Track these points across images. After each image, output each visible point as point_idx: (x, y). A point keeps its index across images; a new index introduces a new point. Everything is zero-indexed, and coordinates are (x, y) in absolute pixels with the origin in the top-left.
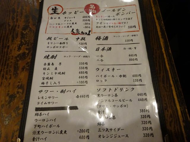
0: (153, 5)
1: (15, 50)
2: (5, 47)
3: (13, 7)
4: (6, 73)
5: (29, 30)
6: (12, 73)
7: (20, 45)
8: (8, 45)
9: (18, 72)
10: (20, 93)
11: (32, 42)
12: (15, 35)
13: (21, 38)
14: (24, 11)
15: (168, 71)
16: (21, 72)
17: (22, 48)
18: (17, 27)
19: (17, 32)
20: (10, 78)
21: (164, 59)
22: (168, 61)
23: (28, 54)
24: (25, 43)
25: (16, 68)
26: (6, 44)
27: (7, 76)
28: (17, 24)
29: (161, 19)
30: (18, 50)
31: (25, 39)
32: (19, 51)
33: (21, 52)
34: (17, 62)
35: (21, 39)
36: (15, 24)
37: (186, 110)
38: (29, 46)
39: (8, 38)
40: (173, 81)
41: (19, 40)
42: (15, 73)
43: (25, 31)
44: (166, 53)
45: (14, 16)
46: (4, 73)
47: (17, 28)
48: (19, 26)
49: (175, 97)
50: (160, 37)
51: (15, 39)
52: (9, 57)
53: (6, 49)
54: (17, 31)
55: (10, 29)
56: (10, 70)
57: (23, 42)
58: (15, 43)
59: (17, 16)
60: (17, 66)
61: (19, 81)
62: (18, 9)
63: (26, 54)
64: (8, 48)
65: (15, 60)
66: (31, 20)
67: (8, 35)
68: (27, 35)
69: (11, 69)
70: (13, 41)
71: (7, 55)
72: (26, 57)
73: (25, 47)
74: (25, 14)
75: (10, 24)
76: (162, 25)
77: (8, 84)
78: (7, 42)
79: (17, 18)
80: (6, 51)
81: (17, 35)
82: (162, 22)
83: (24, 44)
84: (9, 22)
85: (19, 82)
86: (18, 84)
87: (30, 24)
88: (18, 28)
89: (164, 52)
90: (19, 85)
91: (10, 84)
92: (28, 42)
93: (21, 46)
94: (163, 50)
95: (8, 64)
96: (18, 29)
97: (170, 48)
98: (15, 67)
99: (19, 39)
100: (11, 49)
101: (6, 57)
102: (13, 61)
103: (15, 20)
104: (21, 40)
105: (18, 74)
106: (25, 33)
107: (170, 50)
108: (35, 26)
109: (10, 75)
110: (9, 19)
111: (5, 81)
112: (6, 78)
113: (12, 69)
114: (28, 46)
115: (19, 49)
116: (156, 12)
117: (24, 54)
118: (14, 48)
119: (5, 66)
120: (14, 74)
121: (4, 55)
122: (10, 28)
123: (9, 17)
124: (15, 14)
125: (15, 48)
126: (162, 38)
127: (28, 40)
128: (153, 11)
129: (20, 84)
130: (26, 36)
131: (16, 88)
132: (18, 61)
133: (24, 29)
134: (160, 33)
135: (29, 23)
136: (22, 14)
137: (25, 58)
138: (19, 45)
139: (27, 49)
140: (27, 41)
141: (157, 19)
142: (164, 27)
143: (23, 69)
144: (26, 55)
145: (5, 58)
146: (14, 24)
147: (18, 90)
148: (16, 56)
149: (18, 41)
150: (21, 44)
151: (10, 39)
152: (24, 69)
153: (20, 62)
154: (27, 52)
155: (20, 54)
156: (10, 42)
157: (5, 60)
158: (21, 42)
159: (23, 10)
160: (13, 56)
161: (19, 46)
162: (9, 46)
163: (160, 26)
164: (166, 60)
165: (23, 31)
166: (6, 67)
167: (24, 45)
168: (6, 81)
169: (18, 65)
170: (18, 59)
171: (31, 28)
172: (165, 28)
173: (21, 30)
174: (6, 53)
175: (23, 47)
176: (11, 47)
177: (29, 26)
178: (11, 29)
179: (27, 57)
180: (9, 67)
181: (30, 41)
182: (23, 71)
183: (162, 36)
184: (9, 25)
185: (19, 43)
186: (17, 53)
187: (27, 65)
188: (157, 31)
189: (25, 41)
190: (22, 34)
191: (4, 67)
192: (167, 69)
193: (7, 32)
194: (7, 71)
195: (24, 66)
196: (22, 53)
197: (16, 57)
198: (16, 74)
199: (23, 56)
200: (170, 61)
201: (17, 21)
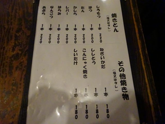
0: (132, 8)
1: (9, 50)
2: (1, 48)
5: (21, 32)
6: (7, 72)
8: (4, 46)
9: (13, 71)
10: (15, 89)
12: (10, 38)
13: (15, 40)
14: (17, 15)
15: (144, 70)
16: (15, 71)
17: (16, 49)
18: (11, 29)
19: (11, 34)
20: (6, 77)
21: (141, 59)
22: (144, 61)
23: (21, 54)
24: (18, 45)
25: (11, 68)
26: (2, 46)
27: (3, 74)
28: (12, 27)
29: (140, 21)
30: (12, 51)
31: (19, 41)
32: (13, 52)
33: (15, 52)
35: (14, 41)
37: (159, 106)
38: (22, 47)
39: (4, 40)
40: (148, 79)
42: (10, 72)
43: (18, 34)
44: (142, 54)
45: (8, 19)
47: (11, 31)
48: (13, 28)
49: (150, 95)
50: (138, 38)
51: (10, 40)
52: (5, 57)
53: (2, 50)
56: (6, 69)
57: (17, 43)
58: (10, 45)
59: (11, 19)
60: (11, 66)
61: (13, 79)
62: (12, 13)
63: (19, 54)
64: (4, 50)
65: (10, 61)
66: (23, 23)
67: (3, 37)
68: (20, 37)
70: (8, 43)
73: (19, 48)
74: (18, 17)
75: (5, 27)
76: (140, 27)
79: (12, 21)
80: (2, 52)
81: (11, 37)
82: (141, 24)
84: (4, 25)
85: (13, 80)
86: (13, 82)
87: (22, 27)
88: (13, 30)
90: (13, 83)
91: (5, 82)
92: (21, 43)
93: (15, 48)
94: (140, 51)
95: (4, 63)
97: (146, 49)
99: (13, 41)
101: (3, 58)
102: (8, 61)
103: (9, 23)
106: (18, 35)
107: (147, 51)
108: (27, 29)
109: (6, 74)
110: (5, 22)
111: (2, 79)
112: (2, 77)
113: (7, 69)
114: (21, 47)
115: (13, 50)
116: (135, 15)
117: (17, 54)
122: (6, 30)
123: (5, 20)
124: (10, 18)
125: (10, 49)
126: (140, 39)
127: (21, 41)
128: (132, 14)
129: (14, 82)
130: (19, 38)
131: (11, 85)
132: (12, 61)
133: (18, 31)
134: (138, 35)
135: (22, 26)
136: (15, 17)
138: (13, 46)
139: (20, 50)
140: (20, 42)
141: (136, 21)
142: (142, 29)
143: (17, 68)
144: (20, 56)
146: (9, 27)
147: (12, 87)
148: (11, 56)
149: (12, 43)
150: (15, 46)
151: (6, 41)
153: (14, 62)
154: (20, 52)
155: (14, 55)
156: (5, 44)
157: (1, 60)
158: (15, 44)
159: (16, 14)
160: (8, 57)
162: (4, 48)
163: (138, 28)
164: (142, 60)
165: (17, 34)
166: (2, 66)
167: (17, 47)
169: (13, 65)
170: (13, 59)
171: (23, 31)
172: (143, 30)
173: (15, 33)
174: (2, 54)
175: (16, 48)
176: (6, 48)
178: (6, 32)
181: (23, 43)
182: (17, 70)
184: (5, 28)
185: (13, 44)
186: (11, 54)
187: (20, 65)
188: (136, 33)
189: (18, 42)
190: (16, 36)
192: (143, 69)
193: (3, 34)
194: (3, 70)
195: (18, 66)
196: (16, 54)
197: (11, 58)
198: (11, 73)
199: (17, 57)
200: (146, 60)
201: (11, 25)
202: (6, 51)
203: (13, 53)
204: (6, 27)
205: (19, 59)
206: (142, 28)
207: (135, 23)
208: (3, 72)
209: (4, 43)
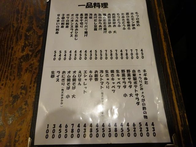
0: (157, 8)
1: (18, 51)
2: (10, 49)
3: (18, 8)
4: (10, 74)
5: (32, 32)
6: (16, 75)
8: (12, 46)
9: (22, 73)
10: (24, 93)
11: (35, 44)
12: (19, 38)
13: (25, 40)
14: (28, 12)
15: (169, 75)
16: (24, 73)
17: (26, 50)
18: (21, 28)
19: (21, 34)
20: (14, 79)
21: (166, 63)
22: (169, 65)
23: (31, 55)
24: (28, 45)
26: (10, 46)
27: (11, 77)
29: (165, 21)
30: (21, 52)
31: (29, 41)
32: (23, 53)
33: (25, 53)
34: (21, 64)
36: (19, 26)
37: (185, 114)
39: (12, 39)
40: (173, 85)
41: (23, 42)
42: (19, 74)
43: (29, 33)
44: (168, 57)
45: (18, 17)
46: (8, 74)
47: (20, 30)
48: (23, 27)
49: (175, 102)
50: (163, 40)
51: (19, 40)
52: (13, 58)
54: (21, 32)
55: (14, 30)
56: (14, 71)
58: (19, 45)
59: (21, 17)
60: (20, 68)
61: (22, 82)
62: (22, 10)
64: (12, 50)
65: (18, 62)
66: (34, 22)
67: (12, 36)
68: (31, 37)
69: (15, 70)
70: (17, 43)
72: (29, 59)
73: (29, 49)
74: (29, 15)
75: (14, 25)
76: (165, 28)
77: (12, 85)
78: (12, 43)
79: (21, 19)
80: (10, 52)
81: (21, 36)
82: (166, 25)
83: (27, 46)
84: (13, 24)
85: (22, 83)
86: (22, 85)
87: (33, 26)
89: (166, 56)
90: (22, 86)
91: (13, 85)
92: (31, 43)
93: (24, 48)
94: (165, 54)
95: (12, 65)
96: (22, 31)
97: (172, 52)
98: (18, 69)
100: (15, 51)
101: (11, 59)
102: (17, 62)
103: (19, 21)
104: (25, 42)
105: (21, 75)
106: (29, 34)
107: (172, 54)
108: (39, 27)
109: (14, 76)
110: (14, 20)
111: (9, 82)
112: (10, 80)
114: (31, 47)
115: (23, 50)
116: (160, 15)
117: (28, 55)
118: (18, 50)
119: (9, 67)
120: (17, 75)
121: (8, 56)
122: (15, 29)
123: (14, 18)
124: (20, 15)
125: (19, 49)
126: (165, 41)
127: (31, 41)
128: (157, 14)
129: (23, 85)
130: (29, 38)
131: (20, 89)
132: (21, 62)
133: (28, 30)
134: (163, 37)
135: (33, 24)
136: (26, 15)
137: (28, 60)
138: (22, 47)
139: (30, 51)
141: (161, 22)
142: (167, 30)
143: (26, 70)
144: (30, 57)
145: (9, 59)
146: (18, 26)
147: (21, 91)
148: (20, 57)
149: (22, 43)
150: (25, 46)
151: (14, 41)
152: (28, 71)
153: (23, 64)
154: (30, 53)
155: (23, 56)
156: (14, 43)
157: (9, 62)
158: (25, 43)
159: (27, 12)
160: (16, 58)
161: (23, 48)
162: (13, 48)
163: (163, 29)
164: (168, 64)
165: (27, 33)
166: (10, 68)
167: (27, 47)
168: (10, 82)
169: (22, 67)
170: (22, 60)
171: (34, 30)
172: (168, 31)
173: (25, 32)
174: (10, 55)
175: (26, 48)
176: (15, 49)
177: (33, 27)
178: (16, 31)
179: (30, 58)
180: (13, 68)
181: (34, 43)
182: (26, 72)
183: (165, 40)
184: (14, 27)
185: (23, 44)
186: (20, 54)
187: (30, 67)
188: (160, 34)
189: (28, 42)
190: (26, 35)
192: (168, 73)
193: (12, 33)
194: (11, 72)
195: (27, 68)
196: (26, 55)
197: (20, 59)
198: (20, 76)
199: (26, 58)
200: (171, 65)
201: (21, 23)
202: (15, 52)
203: (22, 54)
204: (16, 25)
205: (29, 61)
206: (167, 29)
207: (160, 24)
208: (11, 75)
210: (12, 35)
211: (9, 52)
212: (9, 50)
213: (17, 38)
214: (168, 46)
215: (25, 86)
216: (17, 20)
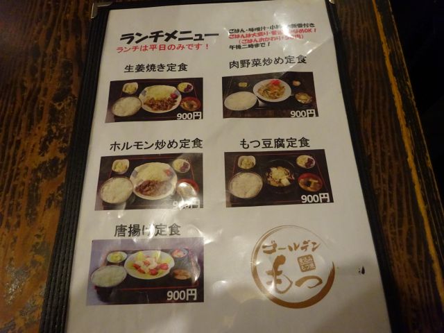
0: (383, 38)
1: (33, 150)
2: (11, 144)
3: (36, 42)
4: (9, 210)
5: (69, 101)
6: (23, 212)
7: (46, 140)
8: (18, 138)
9: (38, 209)
10: (40, 264)
12: (35, 114)
13: (50, 121)
14: (60, 52)
16: (44, 210)
17: (51, 147)
18: (42, 93)
19: (40, 106)
20: (18, 224)
21: (413, 185)
22: (422, 190)
23: (64, 163)
24: (57, 135)
25: (33, 200)
26: (13, 137)
27: (10, 218)
28: (43, 85)
29: (405, 74)
30: (40, 153)
31: (60, 124)
32: (43, 155)
33: (48, 156)
34: (36, 184)
35: (48, 124)
36: (37, 86)
38: (67, 142)
39: (19, 120)
40: (436, 246)
41: (46, 126)
42: (30, 212)
43: (60, 105)
44: (417, 169)
45: (35, 65)
46: (3, 211)
47: (40, 96)
48: (46, 89)
50: (403, 122)
51: (35, 122)
52: (18, 169)
53: (13, 148)
54: (41, 102)
55: (25, 98)
56: (18, 204)
57: (54, 130)
58: (36, 135)
59: (43, 65)
60: (35, 195)
61: (38, 233)
62: (46, 48)
63: (60, 162)
64: (17, 147)
65: (31, 179)
66: (75, 77)
67: (18, 113)
68: (65, 115)
69: (20, 200)
70: (29, 130)
71: (14, 164)
72: (59, 171)
73: (58, 146)
74: (63, 60)
75: (25, 84)
76: (408, 91)
77: (12, 241)
78: (16, 130)
79: (44, 69)
80: (11, 154)
81: (41, 113)
82: (409, 83)
83: (55, 137)
84: (23, 81)
85: (38, 236)
86: (37, 240)
87: (72, 86)
88: (45, 95)
89: (412, 165)
90: (37, 243)
91: (15, 240)
92: (65, 131)
93: (47, 143)
94: (408, 159)
95: (15, 187)
96: (43, 99)
97: (428, 155)
98: (30, 196)
99: (44, 124)
100: (23, 149)
101: (12, 171)
102: (27, 180)
103: (38, 75)
104: (49, 126)
105: (36, 214)
106: (59, 108)
107: (429, 161)
109: (19, 216)
110: (24, 72)
111: (6, 231)
112: (8, 225)
113: (24, 201)
114: (65, 141)
115: (44, 149)
116: (392, 56)
117: (55, 161)
118: (31, 146)
119: (7, 192)
120: (27, 215)
121: (7, 164)
122: (26, 94)
123: (25, 67)
124: (40, 60)
125: (34, 146)
126: (407, 126)
127: (65, 126)
128: (383, 54)
129: (41, 240)
130: (61, 117)
131: (31, 251)
132: (38, 180)
133: (58, 98)
134: (401, 113)
135: (71, 82)
136: (55, 59)
137: (56, 174)
138: (43, 140)
139: (62, 150)
140: (64, 128)
141: (395, 75)
142: (413, 97)
143: (49, 201)
144: (60, 167)
145: (8, 173)
146: (34, 86)
147: (33, 256)
148: (36, 167)
149: (41, 130)
150: (49, 139)
151: (23, 125)
152: (53, 203)
153: (43, 184)
154: (62, 157)
155: (44, 163)
156: (23, 131)
157: (8, 177)
158: (50, 132)
159: (58, 50)
160: (27, 168)
161: (45, 142)
162: (19, 142)
163: (401, 93)
164: (417, 188)
165: (56, 104)
166: (9, 195)
167: (54, 140)
168: (8, 232)
169: (39, 192)
170: (40, 174)
171: (74, 97)
172: (416, 100)
173: (51, 102)
174: (11, 161)
175: (53, 144)
176: (24, 143)
177: (70, 90)
178: (28, 99)
179: (61, 170)
180: (16, 195)
181: (71, 130)
182: (49, 206)
183: (407, 121)
184: (24, 88)
185: (45, 133)
186: (35, 160)
187: (60, 192)
188: (395, 109)
189: (58, 128)
190: (53, 111)
191: (6, 194)
192: (420, 213)
193: (18, 105)
194: (10, 205)
195: (53, 195)
196: (50, 160)
197: (35, 171)
198: (32, 215)
199: (50, 169)
200: (427, 189)
201: (42, 79)
202: (24, 153)
203: (42, 159)
204: (28, 85)
205: (59, 176)
206: (412, 92)
207: (392, 79)
208: (10, 213)
209: (20, 129)
210: (19, 110)
211: (9, 154)
212: (10, 148)
213: (31, 117)
214: (416, 138)
215: (43, 243)
216: (34, 71)
